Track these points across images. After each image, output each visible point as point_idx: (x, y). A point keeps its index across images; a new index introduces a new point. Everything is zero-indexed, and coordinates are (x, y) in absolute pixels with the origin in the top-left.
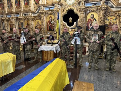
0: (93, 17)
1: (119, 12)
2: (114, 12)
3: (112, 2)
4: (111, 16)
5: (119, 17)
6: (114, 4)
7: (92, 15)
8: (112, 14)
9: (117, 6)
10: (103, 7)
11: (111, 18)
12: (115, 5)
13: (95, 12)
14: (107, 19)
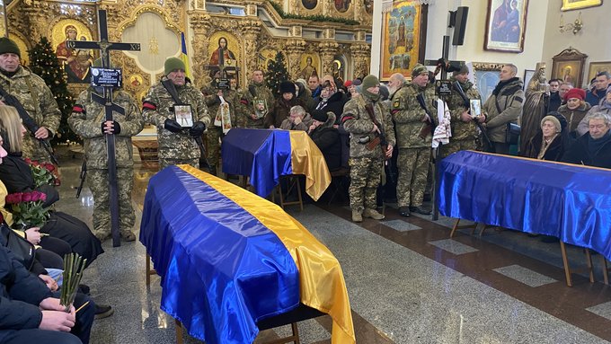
0: (226, 48)
1: (286, 40)
2: (276, 39)
3: (270, 14)
4: (269, 48)
5: (288, 54)
6: (274, 18)
7: (223, 40)
8: (272, 46)
9: (282, 25)
10: (253, 22)
11: (270, 56)
12: (277, 22)
13: (231, 32)
14: (261, 57)
